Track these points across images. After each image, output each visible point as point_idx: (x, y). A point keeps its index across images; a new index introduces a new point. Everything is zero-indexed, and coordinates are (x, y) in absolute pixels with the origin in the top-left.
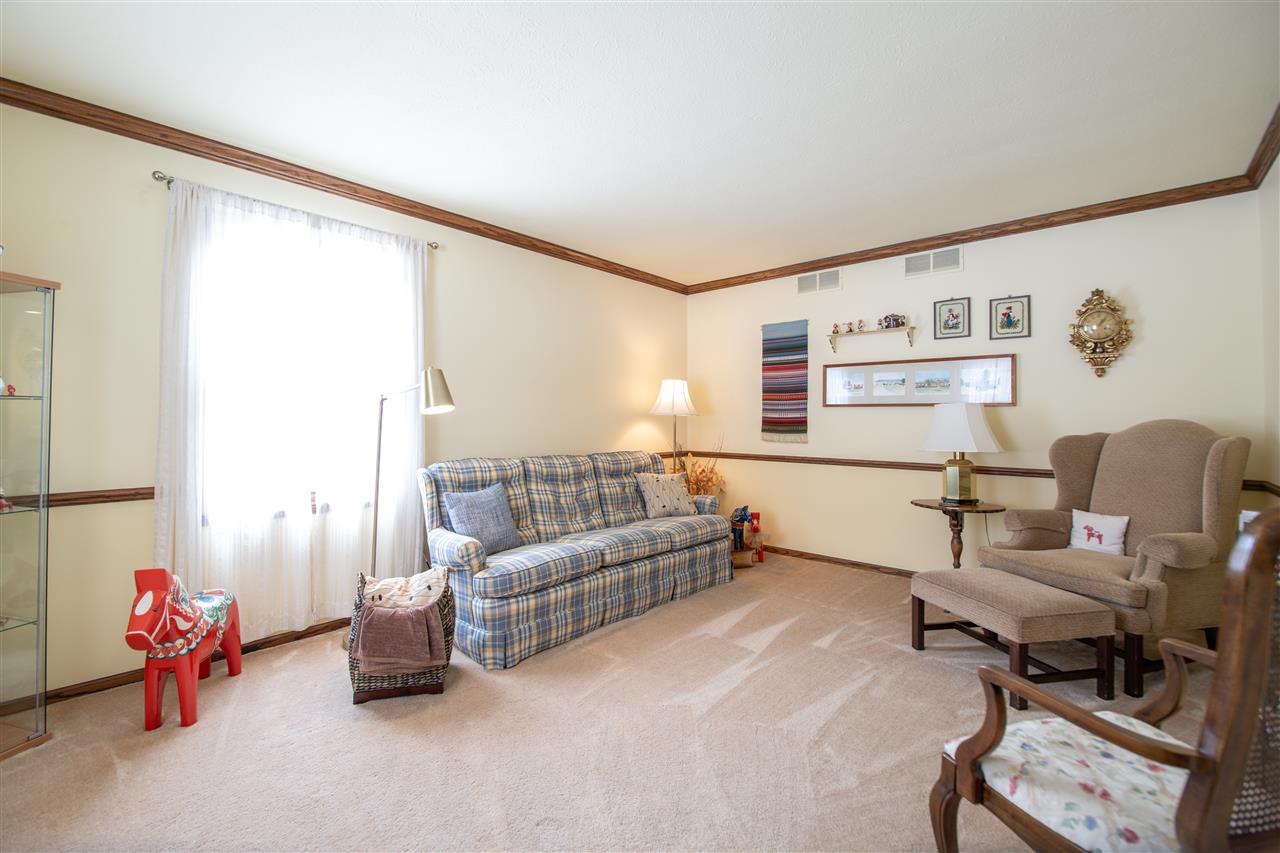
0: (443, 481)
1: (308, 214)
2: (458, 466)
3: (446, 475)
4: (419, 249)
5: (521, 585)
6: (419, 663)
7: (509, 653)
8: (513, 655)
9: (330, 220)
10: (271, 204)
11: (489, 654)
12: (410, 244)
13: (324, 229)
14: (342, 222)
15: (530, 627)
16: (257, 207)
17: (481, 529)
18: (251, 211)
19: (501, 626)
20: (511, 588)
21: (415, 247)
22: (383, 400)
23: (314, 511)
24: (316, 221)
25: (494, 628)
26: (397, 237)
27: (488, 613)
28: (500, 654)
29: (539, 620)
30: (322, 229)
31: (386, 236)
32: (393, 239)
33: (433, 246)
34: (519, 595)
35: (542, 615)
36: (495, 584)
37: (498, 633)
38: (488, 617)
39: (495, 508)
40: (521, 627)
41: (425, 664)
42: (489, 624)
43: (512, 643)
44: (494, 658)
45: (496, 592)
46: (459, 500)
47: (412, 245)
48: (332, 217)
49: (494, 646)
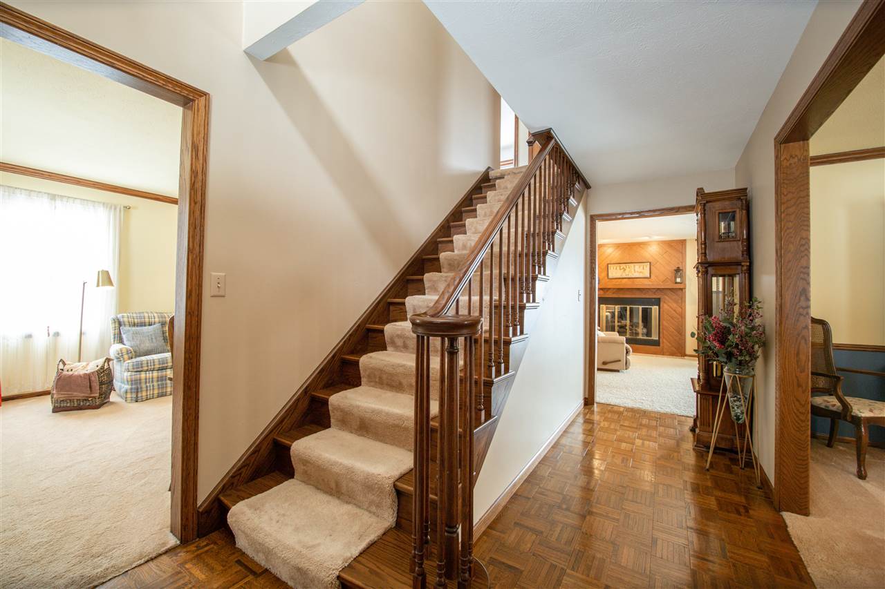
0: (124, 322)
1: (48, 194)
2: (135, 315)
3: (126, 319)
4: (118, 210)
5: (148, 366)
6: (83, 395)
7: (139, 395)
8: (142, 396)
9: (62, 197)
10: (26, 190)
11: (129, 395)
12: (111, 207)
13: (58, 202)
14: (69, 197)
15: (153, 385)
16: (18, 191)
17: (140, 344)
18: (13, 193)
19: (136, 384)
20: (142, 367)
21: (115, 209)
22: (84, 284)
23: (49, 335)
24: (53, 197)
25: (132, 384)
26: (104, 204)
27: (129, 378)
28: (134, 395)
29: (160, 383)
30: (57, 202)
31: (97, 204)
32: (101, 205)
33: (127, 208)
34: (147, 370)
35: (162, 380)
36: (133, 365)
37: (133, 386)
38: (129, 380)
39: (151, 335)
40: (148, 385)
41: (87, 395)
42: (130, 383)
43: (142, 391)
44: (132, 398)
45: (133, 369)
46: (129, 331)
47: (113, 207)
48: (63, 194)
49: (131, 392)
